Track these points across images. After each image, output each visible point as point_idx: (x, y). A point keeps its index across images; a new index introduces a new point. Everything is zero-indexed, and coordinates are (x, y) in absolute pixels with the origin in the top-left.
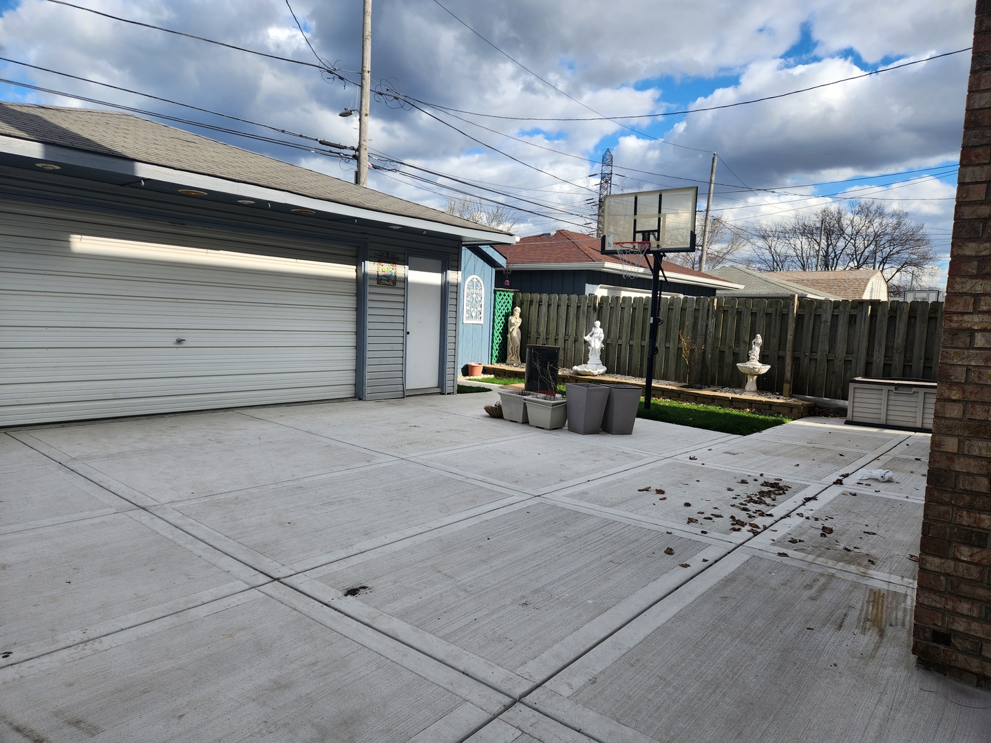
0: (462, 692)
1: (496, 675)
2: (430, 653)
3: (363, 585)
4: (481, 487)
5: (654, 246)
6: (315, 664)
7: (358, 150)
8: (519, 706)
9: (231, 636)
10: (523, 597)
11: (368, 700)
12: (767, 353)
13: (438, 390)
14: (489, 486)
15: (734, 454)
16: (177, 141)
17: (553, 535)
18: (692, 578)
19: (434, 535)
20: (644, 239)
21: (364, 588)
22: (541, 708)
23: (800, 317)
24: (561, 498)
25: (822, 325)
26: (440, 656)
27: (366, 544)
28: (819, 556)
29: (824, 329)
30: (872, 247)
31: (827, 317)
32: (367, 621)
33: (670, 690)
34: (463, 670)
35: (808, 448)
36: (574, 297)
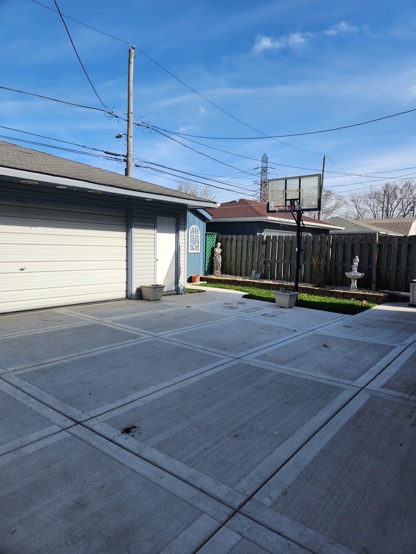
0: (201, 505)
1: (221, 491)
2: (178, 475)
3: (134, 425)
4: (204, 354)
5: (297, 208)
6: (103, 487)
7: (127, 156)
8: (238, 516)
9: (49, 467)
10: (234, 431)
11: (138, 515)
12: (362, 266)
13: (175, 292)
14: (208, 353)
15: (349, 327)
16: (21, 153)
17: (249, 385)
18: (337, 413)
19: (177, 387)
20: (291, 204)
21: (134, 427)
22: (253, 516)
23: (379, 246)
24: (251, 359)
25: (393, 250)
26: (185, 477)
27: (135, 396)
28: (411, 394)
29: (394, 253)
30: (412, 205)
31: (395, 245)
32: (137, 452)
33: (335, 498)
34: (200, 488)
35: (391, 322)
36: (251, 237)
